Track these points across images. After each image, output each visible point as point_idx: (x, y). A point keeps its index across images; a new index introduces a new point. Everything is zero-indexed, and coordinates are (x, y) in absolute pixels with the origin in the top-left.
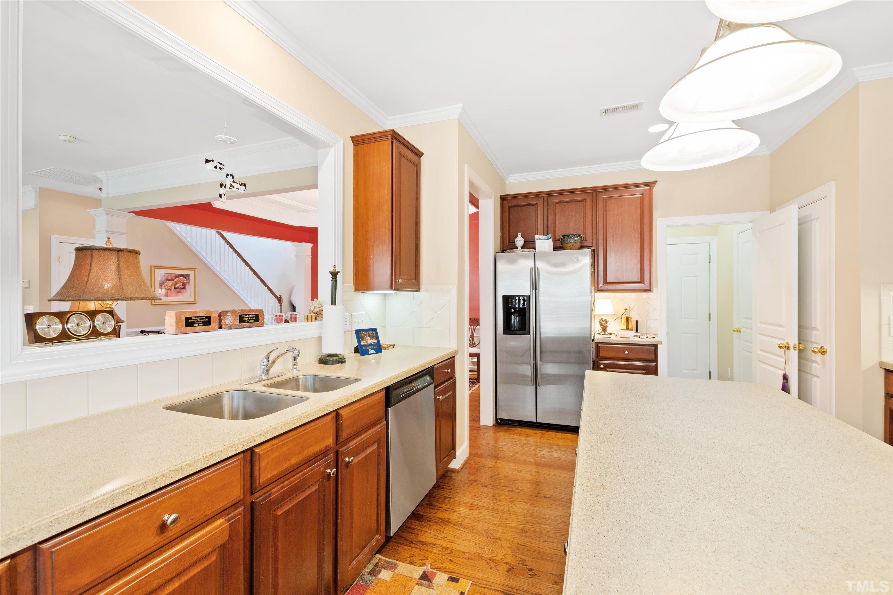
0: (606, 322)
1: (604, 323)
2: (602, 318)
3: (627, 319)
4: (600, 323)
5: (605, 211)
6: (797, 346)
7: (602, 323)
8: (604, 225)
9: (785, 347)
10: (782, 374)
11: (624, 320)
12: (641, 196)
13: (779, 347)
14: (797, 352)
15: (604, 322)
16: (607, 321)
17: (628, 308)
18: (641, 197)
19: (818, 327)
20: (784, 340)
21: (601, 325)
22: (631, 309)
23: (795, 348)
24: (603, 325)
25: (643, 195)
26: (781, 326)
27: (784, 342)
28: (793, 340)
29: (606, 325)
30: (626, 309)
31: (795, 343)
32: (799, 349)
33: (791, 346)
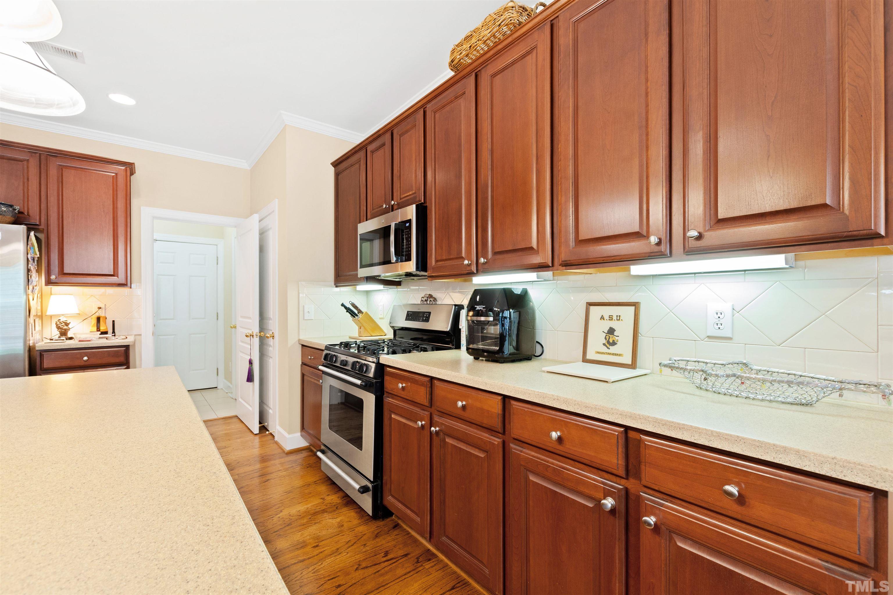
0: (67, 324)
1: (63, 326)
2: (60, 320)
3: (98, 319)
4: (57, 325)
5: (61, 181)
6: (259, 334)
7: (60, 325)
8: (58, 200)
9: (251, 336)
10: (249, 359)
11: (94, 321)
12: (114, 174)
13: (246, 336)
14: (258, 339)
15: (62, 324)
16: (68, 322)
17: (102, 306)
18: (113, 176)
19: (271, 317)
20: (251, 330)
21: (58, 328)
22: (107, 307)
23: (257, 335)
24: (61, 328)
25: (116, 174)
26: (250, 318)
27: (251, 332)
28: (256, 330)
29: (65, 327)
30: (100, 308)
31: (257, 332)
32: (260, 337)
33: (254, 334)
